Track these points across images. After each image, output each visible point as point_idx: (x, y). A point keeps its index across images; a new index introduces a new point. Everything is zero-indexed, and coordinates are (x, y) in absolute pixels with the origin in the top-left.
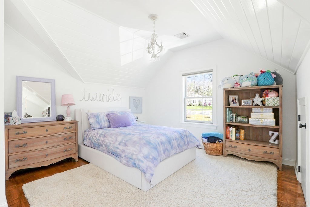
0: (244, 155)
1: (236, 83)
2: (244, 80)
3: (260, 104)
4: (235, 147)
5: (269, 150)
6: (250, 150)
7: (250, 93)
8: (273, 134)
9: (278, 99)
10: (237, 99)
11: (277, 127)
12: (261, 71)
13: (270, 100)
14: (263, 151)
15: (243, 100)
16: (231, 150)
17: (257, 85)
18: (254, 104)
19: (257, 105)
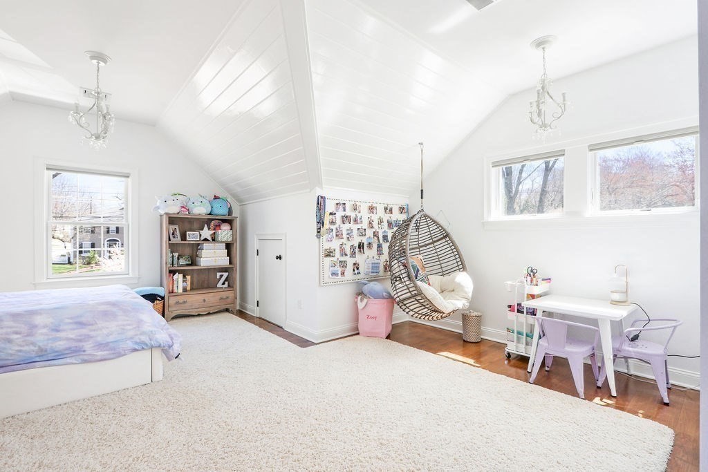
0: (196, 310)
1: (183, 207)
2: (195, 204)
3: (209, 238)
4: (184, 302)
5: (224, 294)
6: (204, 301)
7: (195, 223)
8: (221, 276)
9: (231, 233)
10: (177, 230)
11: (231, 266)
12: (215, 196)
13: (224, 234)
14: (219, 297)
15: (188, 233)
16: (178, 308)
17: (210, 214)
18: (202, 238)
19: (206, 240)
